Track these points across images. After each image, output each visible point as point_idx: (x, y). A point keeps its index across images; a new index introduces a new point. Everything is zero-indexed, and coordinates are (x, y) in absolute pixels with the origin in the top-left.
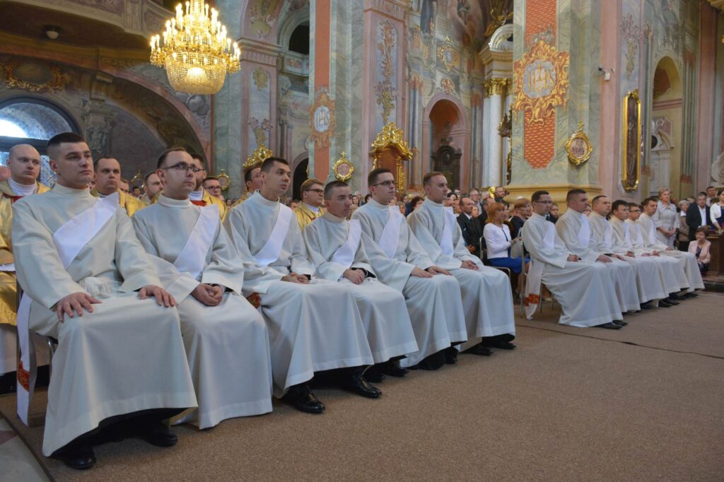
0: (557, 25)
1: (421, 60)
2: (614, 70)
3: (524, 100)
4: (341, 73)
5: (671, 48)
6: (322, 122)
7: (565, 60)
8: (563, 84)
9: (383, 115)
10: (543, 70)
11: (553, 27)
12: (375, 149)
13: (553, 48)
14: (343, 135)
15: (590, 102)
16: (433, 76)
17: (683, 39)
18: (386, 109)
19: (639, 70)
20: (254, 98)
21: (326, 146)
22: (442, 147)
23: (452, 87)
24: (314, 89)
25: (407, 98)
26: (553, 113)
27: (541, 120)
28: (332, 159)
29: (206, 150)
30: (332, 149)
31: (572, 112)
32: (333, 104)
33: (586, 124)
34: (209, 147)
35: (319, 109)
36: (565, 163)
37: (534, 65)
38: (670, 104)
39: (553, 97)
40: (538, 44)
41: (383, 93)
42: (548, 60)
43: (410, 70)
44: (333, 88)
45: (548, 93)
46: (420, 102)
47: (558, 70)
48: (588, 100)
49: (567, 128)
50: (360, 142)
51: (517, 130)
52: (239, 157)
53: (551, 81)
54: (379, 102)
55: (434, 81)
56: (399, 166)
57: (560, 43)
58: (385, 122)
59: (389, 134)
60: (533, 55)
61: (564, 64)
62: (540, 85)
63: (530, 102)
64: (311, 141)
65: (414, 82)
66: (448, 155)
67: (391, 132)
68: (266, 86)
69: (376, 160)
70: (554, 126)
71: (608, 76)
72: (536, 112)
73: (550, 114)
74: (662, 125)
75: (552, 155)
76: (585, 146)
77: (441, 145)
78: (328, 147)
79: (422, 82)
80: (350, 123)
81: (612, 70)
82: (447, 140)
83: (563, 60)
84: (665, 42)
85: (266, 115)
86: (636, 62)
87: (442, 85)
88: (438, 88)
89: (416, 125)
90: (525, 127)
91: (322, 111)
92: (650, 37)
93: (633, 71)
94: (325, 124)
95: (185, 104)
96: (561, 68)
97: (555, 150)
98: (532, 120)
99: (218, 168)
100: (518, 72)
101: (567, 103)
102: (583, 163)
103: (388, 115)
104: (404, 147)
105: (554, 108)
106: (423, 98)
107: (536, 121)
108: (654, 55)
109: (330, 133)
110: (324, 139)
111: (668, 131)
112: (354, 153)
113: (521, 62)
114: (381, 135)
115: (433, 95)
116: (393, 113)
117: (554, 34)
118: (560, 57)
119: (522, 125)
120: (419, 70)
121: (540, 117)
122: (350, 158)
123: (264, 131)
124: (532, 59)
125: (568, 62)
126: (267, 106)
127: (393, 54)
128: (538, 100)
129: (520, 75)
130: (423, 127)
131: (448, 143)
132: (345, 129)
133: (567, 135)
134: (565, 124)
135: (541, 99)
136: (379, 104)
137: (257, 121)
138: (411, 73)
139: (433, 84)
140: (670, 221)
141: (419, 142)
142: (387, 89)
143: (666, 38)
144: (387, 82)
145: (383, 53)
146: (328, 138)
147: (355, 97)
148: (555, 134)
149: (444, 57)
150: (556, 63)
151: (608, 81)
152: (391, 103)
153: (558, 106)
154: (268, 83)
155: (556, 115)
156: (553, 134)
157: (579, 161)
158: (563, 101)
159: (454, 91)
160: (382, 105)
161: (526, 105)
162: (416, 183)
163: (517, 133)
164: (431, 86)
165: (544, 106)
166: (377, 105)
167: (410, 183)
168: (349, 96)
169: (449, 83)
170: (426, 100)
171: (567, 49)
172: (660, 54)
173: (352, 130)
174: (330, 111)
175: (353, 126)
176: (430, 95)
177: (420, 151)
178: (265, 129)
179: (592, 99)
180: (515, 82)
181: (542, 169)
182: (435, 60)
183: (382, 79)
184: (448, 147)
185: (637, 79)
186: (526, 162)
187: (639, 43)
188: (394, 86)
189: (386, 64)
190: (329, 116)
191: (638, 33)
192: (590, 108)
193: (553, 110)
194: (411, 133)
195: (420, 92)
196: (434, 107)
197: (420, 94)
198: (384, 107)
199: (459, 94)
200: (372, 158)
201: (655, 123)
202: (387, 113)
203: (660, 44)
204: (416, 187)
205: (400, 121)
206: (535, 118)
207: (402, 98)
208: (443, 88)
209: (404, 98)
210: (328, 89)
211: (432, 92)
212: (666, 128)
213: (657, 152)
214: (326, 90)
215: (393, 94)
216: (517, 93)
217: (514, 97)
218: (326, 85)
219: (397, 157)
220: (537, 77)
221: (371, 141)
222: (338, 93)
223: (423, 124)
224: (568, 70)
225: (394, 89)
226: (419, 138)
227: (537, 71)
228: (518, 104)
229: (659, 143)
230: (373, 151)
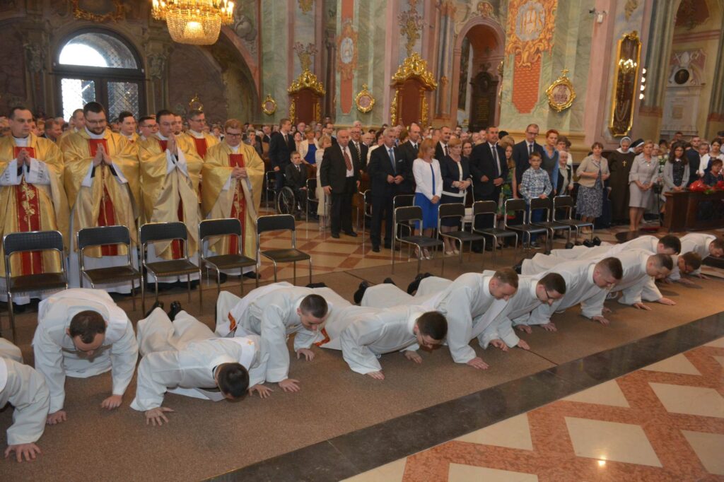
2: (607, 11)
3: (515, 42)
4: (364, 4)
6: (347, 54)
7: (554, 2)
8: (550, 27)
9: (407, 46)
10: (534, 12)
12: (396, 82)
14: (366, 67)
15: (577, 47)
16: (468, 1)
18: (411, 40)
19: (645, 8)
20: (299, 23)
21: (350, 77)
22: (481, 73)
23: (491, 11)
24: (341, 20)
25: (437, 25)
26: (539, 57)
27: (529, 64)
28: (355, 91)
29: (255, 74)
30: (355, 81)
31: (558, 58)
32: (356, 36)
33: (572, 70)
34: (257, 72)
35: (345, 40)
36: (547, 110)
37: (527, 6)
38: (707, 36)
39: (541, 41)
41: (407, 24)
42: (539, 2)
44: (356, 19)
45: (537, 37)
46: (452, 29)
47: (547, 13)
48: (575, 45)
49: (550, 74)
50: (383, 74)
51: (507, 74)
52: (285, 82)
53: (540, 24)
54: (403, 32)
55: (469, 5)
56: (423, 97)
58: (409, 52)
59: (412, 66)
61: (552, 7)
62: (530, 27)
63: (520, 45)
64: (338, 72)
65: (446, 8)
66: (486, 82)
67: (414, 63)
68: (311, 9)
69: (397, 92)
70: (539, 72)
71: (600, 18)
72: (525, 56)
73: (536, 59)
74: (696, 58)
75: (536, 101)
76: (568, 93)
77: (480, 71)
78: (351, 79)
79: (455, 8)
80: (373, 54)
81: (604, 12)
82: (486, 66)
83: (552, 2)
85: (311, 39)
87: (478, 10)
88: (474, 13)
89: (447, 54)
90: (515, 71)
91: (347, 42)
93: (635, 11)
94: (350, 56)
95: (233, 30)
96: (549, 11)
97: (539, 96)
98: (521, 63)
99: (265, 93)
100: (512, 13)
101: (552, 48)
102: (565, 111)
103: (413, 45)
104: (429, 77)
105: (540, 52)
106: (456, 24)
107: (524, 65)
109: (353, 65)
110: (349, 70)
111: (701, 66)
112: (376, 85)
113: (515, 3)
114: (403, 67)
115: (468, 20)
116: (418, 43)
119: (512, 69)
121: (528, 62)
122: (371, 91)
123: (309, 55)
125: (556, 5)
126: (313, 30)
128: (527, 43)
129: (514, 16)
130: (454, 56)
131: (487, 69)
132: (367, 61)
133: (550, 81)
134: (549, 70)
135: (530, 43)
136: (403, 35)
137: (302, 45)
139: (468, 8)
140: (647, 175)
141: (449, 71)
142: (412, 19)
144: (412, 11)
146: (351, 70)
147: (378, 29)
148: (540, 79)
150: (546, 5)
151: (600, 23)
152: (417, 32)
153: (543, 51)
154: (313, 6)
155: (542, 60)
156: (538, 80)
157: (560, 108)
158: (549, 46)
159: (493, 15)
160: (406, 35)
161: (517, 48)
162: (444, 112)
163: (508, 76)
164: (465, 11)
165: (532, 50)
166: (401, 36)
167: (437, 113)
168: (372, 27)
169: (487, 6)
170: (459, 26)
173: (374, 62)
174: (354, 42)
175: (375, 58)
176: (463, 21)
177: (450, 81)
178: (310, 54)
179: (581, 43)
180: (509, 23)
181: (527, 114)
183: (407, 8)
184: (485, 73)
185: (640, 18)
186: (513, 107)
188: (420, 14)
190: (352, 47)
192: (577, 53)
193: (539, 54)
194: (440, 62)
195: (452, 18)
196: (473, 27)
197: (453, 21)
198: (408, 38)
199: (498, 17)
200: (393, 90)
201: (690, 55)
202: (412, 43)
204: (444, 117)
205: (426, 50)
206: (523, 62)
207: (430, 27)
208: (480, 12)
209: (433, 26)
210: (352, 20)
211: (466, 17)
212: (700, 62)
213: (687, 88)
214: (351, 21)
215: (419, 23)
216: (509, 35)
217: (507, 39)
218: (351, 16)
219: (420, 89)
220: (528, 19)
221: (392, 74)
222: (361, 24)
223: (454, 52)
224: (555, 13)
225: (420, 17)
226: (449, 66)
227: (529, 12)
228: (510, 46)
229: (691, 78)
230: (394, 83)
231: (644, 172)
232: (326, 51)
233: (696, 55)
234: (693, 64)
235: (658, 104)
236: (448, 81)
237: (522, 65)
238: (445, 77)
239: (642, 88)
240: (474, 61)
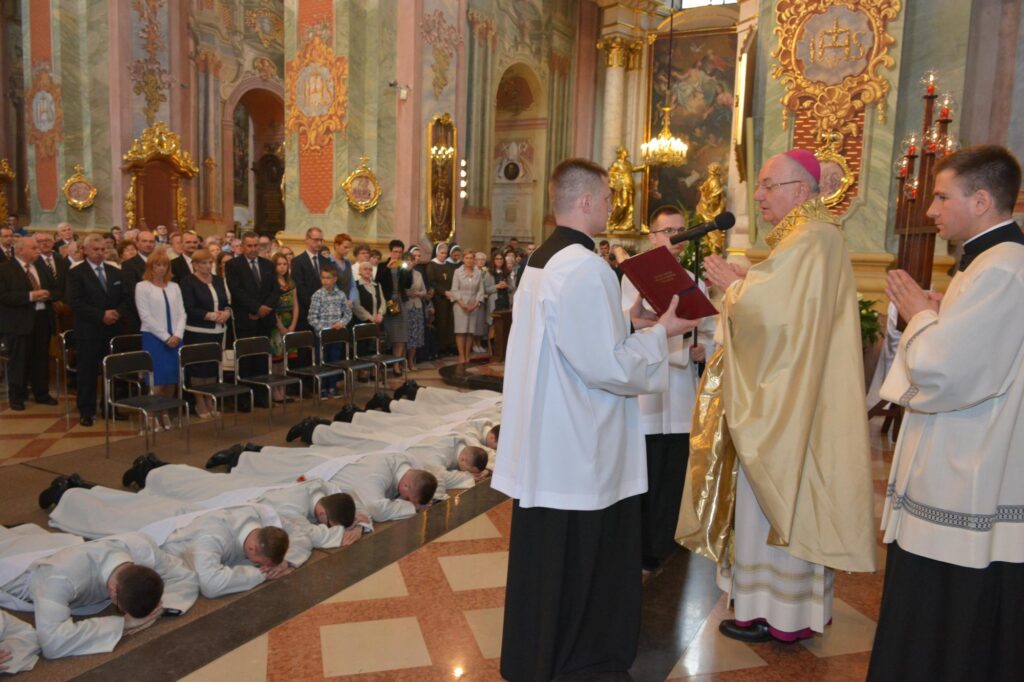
0: (334, 17)
1: (216, 28)
2: (411, 86)
3: (298, 117)
4: (70, 43)
5: (527, 52)
6: (44, 117)
7: (344, 69)
8: (341, 101)
9: (146, 111)
10: (319, 79)
11: (330, 19)
12: (130, 164)
13: (330, 49)
14: (79, 139)
15: (378, 128)
16: (238, 54)
17: (549, 39)
18: (152, 103)
19: (457, 87)
21: (52, 154)
22: (266, 156)
23: (273, 71)
24: (30, 63)
25: (193, 85)
26: (330, 140)
27: (318, 148)
28: (61, 175)
30: (60, 160)
31: (355, 142)
32: (58, 90)
33: (374, 158)
35: (39, 95)
36: (345, 210)
37: (309, 70)
38: (532, 124)
39: (331, 117)
40: (312, 42)
41: (144, 79)
42: (325, 65)
43: (197, 43)
44: (57, 65)
45: (325, 111)
46: (217, 92)
47: (336, 81)
48: (376, 126)
49: (347, 162)
50: (109, 151)
51: (290, 159)
53: (328, 95)
54: (138, 89)
55: (241, 60)
56: (177, 188)
57: (338, 44)
58: (150, 121)
59: (157, 141)
60: (308, 56)
61: (342, 75)
62: (316, 99)
63: (304, 121)
64: (31, 144)
65: (206, 61)
66: (274, 169)
67: (159, 137)
69: (134, 178)
70: (332, 158)
71: (404, 93)
72: (312, 136)
73: (327, 140)
74: (525, 150)
75: (331, 197)
76: (371, 188)
77: (266, 152)
78: (54, 156)
79: (220, 62)
80: (89, 120)
81: (407, 87)
82: (273, 146)
83: (341, 69)
84: (516, 44)
86: (451, 73)
87: (254, 68)
88: (248, 72)
89: (211, 127)
90: (300, 155)
91: (44, 99)
92: (490, 37)
93: (446, 89)
94: (49, 120)
96: (339, 79)
97: (334, 191)
98: (308, 145)
100: (291, 77)
101: (346, 127)
102: (368, 212)
103: (156, 111)
104: (184, 159)
105: (331, 132)
106: (222, 86)
107: (312, 148)
108: (498, 62)
109: (56, 134)
110: (49, 142)
111: (531, 159)
112: (97, 166)
113: (294, 64)
114: (141, 141)
115: (237, 83)
116: (164, 109)
117: (331, 30)
118: (338, 64)
119: (296, 152)
120: (214, 43)
121: (316, 144)
122: (90, 176)
124: (306, 61)
125: (347, 72)
127: (162, 18)
128: (314, 119)
129: (293, 81)
130: (223, 130)
131: (274, 150)
132: (81, 130)
133: (346, 172)
134: (345, 156)
135: (317, 119)
136: (139, 94)
138: (199, 48)
139: (240, 65)
140: (470, 292)
141: (216, 151)
142: (152, 72)
143: (519, 39)
144: (152, 60)
145: (142, 16)
146: (53, 141)
147: (95, 82)
148: (334, 168)
149: (258, 25)
150: (334, 70)
151: (404, 101)
152: (161, 92)
153: (335, 131)
155: (334, 143)
156: (331, 170)
157: (363, 207)
158: (341, 125)
159: (277, 77)
160: (143, 95)
161: (301, 125)
162: (213, 210)
163: (292, 162)
164: (236, 68)
165: (320, 130)
166: (134, 96)
167: (202, 210)
168: (85, 79)
169: (267, 64)
170: (227, 88)
171: (344, 52)
172: (507, 59)
173: (92, 133)
174: (55, 99)
175: (94, 126)
176: (234, 81)
177: (219, 165)
179: (383, 123)
180: (287, 91)
181: (319, 215)
182: (241, 28)
183: (142, 55)
184: (272, 156)
185: (453, 98)
186: (302, 205)
187: (457, 50)
188: (165, 67)
189: (149, 33)
190: (53, 107)
191: (453, 36)
192: (379, 136)
193: (330, 135)
194: (201, 138)
195: (216, 75)
196: (248, 92)
197: (217, 80)
198: (146, 99)
200: (128, 176)
201: (518, 146)
202: (153, 108)
203: (507, 46)
204: (214, 217)
205: (177, 119)
206: (311, 145)
207: (182, 86)
208: (257, 71)
209: (187, 85)
210: (50, 65)
211: (237, 77)
212: (529, 154)
213: (519, 185)
214: (48, 67)
215: (164, 80)
216: (290, 107)
217: (287, 111)
218: (48, 59)
219: (171, 175)
220: (312, 88)
221: (124, 151)
222: (66, 73)
223: (223, 126)
224: (347, 82)
225: (165, 71)
226: (216, 144)
227: (312, 79)
228: (291, 122)
229: (521, 174)
230: (127, 166)
231: (467, 288)
232: (13, 110)
233: (523, 147)
234: (522, 158)
235: (485, 204)
236: (216, 166)
237: (309, 148)
238: (211, 160)
239: (463, 184)
240: (256, 139)
